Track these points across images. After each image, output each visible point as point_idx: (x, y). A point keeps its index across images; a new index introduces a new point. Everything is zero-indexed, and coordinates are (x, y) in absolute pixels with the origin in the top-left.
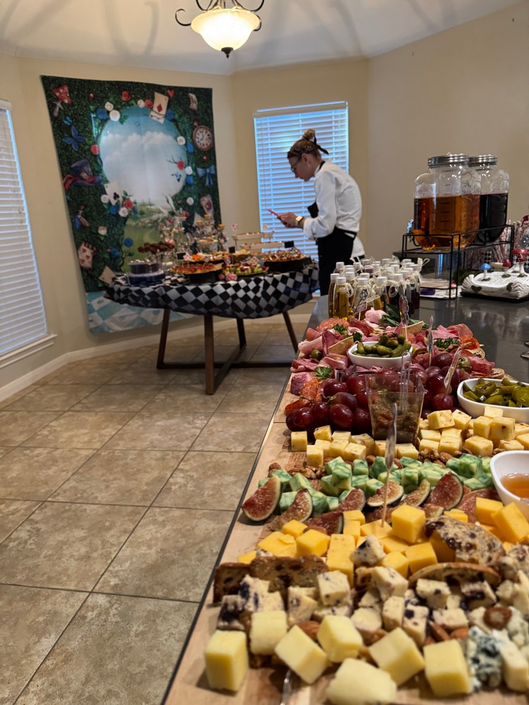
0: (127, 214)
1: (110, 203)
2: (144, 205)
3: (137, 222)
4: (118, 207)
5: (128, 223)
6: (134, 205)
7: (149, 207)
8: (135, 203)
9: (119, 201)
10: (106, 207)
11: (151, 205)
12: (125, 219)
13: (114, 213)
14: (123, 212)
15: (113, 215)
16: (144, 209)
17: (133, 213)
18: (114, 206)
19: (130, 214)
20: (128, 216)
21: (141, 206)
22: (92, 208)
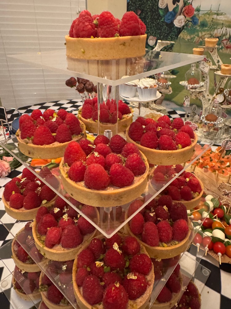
0: (183, 24)
1: (167, 8)
2: (210, 13)
3: (192, 36)
4: (174, 14)
5: (181, 35)
6: (195, 13)
7: (215, 16)
8: (198, 10)
9: (178, 6)
10: (161, 13)
11: (218, 14)
12: (180, 30)
13: (168, 22)
14: (179, 21)
15: (167, 24)
16: (208, 19)
17: (190, 24)
18: (171, 13)
19: (186, 25)
20: (183, 26)
21: (204, 14)
22: (147, 13)
